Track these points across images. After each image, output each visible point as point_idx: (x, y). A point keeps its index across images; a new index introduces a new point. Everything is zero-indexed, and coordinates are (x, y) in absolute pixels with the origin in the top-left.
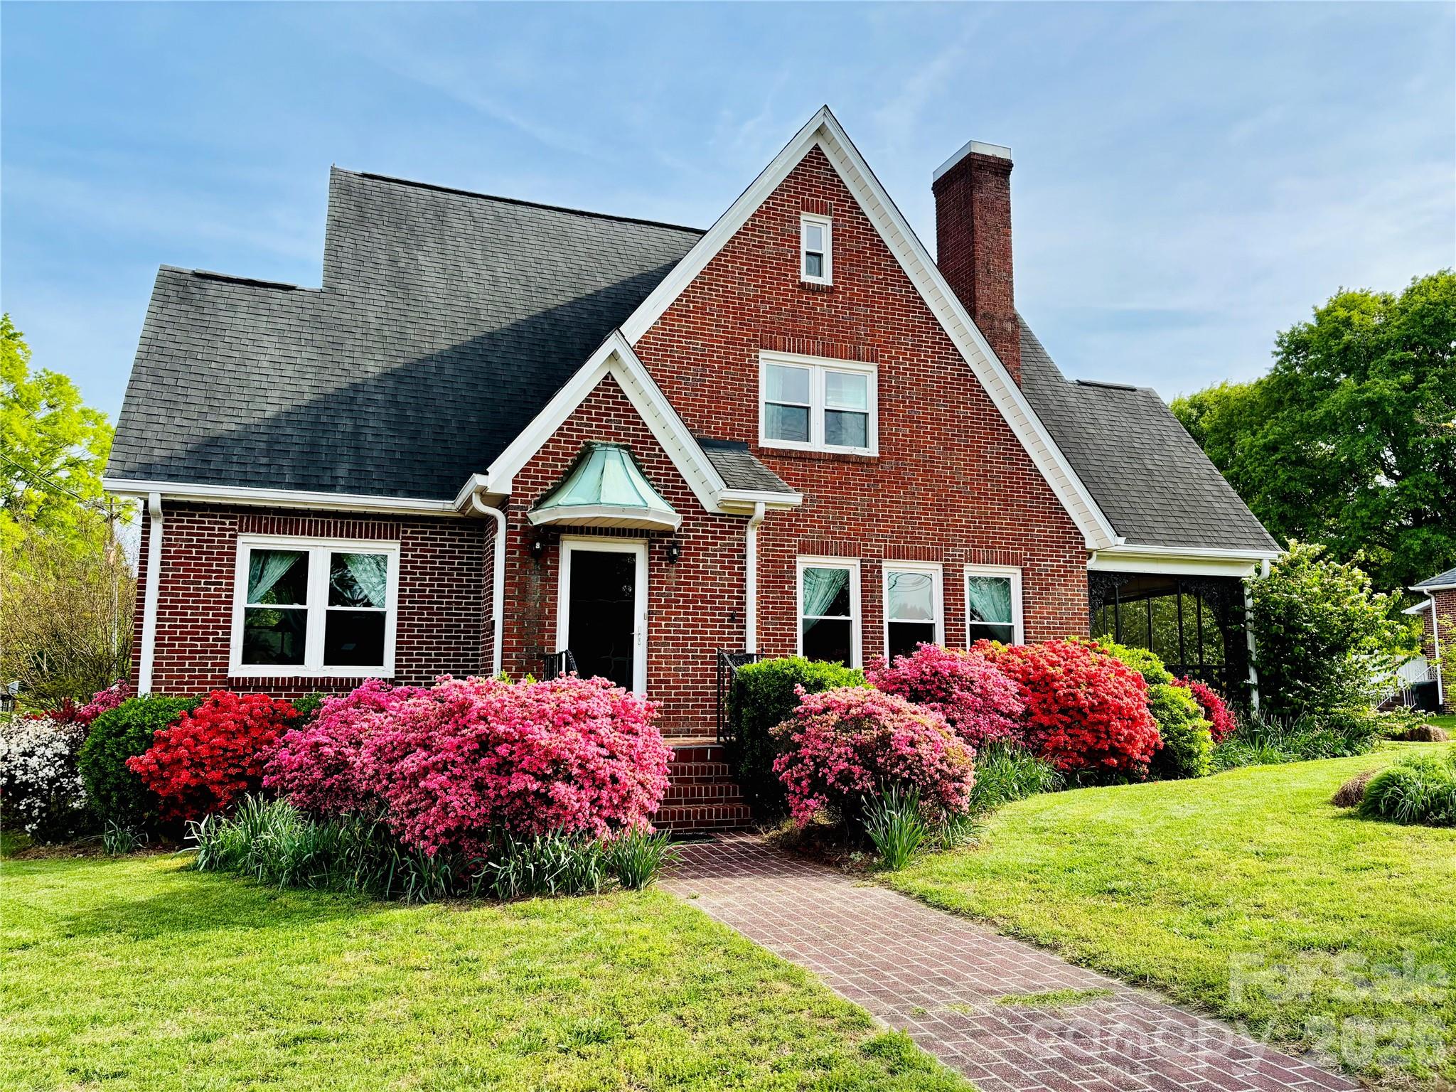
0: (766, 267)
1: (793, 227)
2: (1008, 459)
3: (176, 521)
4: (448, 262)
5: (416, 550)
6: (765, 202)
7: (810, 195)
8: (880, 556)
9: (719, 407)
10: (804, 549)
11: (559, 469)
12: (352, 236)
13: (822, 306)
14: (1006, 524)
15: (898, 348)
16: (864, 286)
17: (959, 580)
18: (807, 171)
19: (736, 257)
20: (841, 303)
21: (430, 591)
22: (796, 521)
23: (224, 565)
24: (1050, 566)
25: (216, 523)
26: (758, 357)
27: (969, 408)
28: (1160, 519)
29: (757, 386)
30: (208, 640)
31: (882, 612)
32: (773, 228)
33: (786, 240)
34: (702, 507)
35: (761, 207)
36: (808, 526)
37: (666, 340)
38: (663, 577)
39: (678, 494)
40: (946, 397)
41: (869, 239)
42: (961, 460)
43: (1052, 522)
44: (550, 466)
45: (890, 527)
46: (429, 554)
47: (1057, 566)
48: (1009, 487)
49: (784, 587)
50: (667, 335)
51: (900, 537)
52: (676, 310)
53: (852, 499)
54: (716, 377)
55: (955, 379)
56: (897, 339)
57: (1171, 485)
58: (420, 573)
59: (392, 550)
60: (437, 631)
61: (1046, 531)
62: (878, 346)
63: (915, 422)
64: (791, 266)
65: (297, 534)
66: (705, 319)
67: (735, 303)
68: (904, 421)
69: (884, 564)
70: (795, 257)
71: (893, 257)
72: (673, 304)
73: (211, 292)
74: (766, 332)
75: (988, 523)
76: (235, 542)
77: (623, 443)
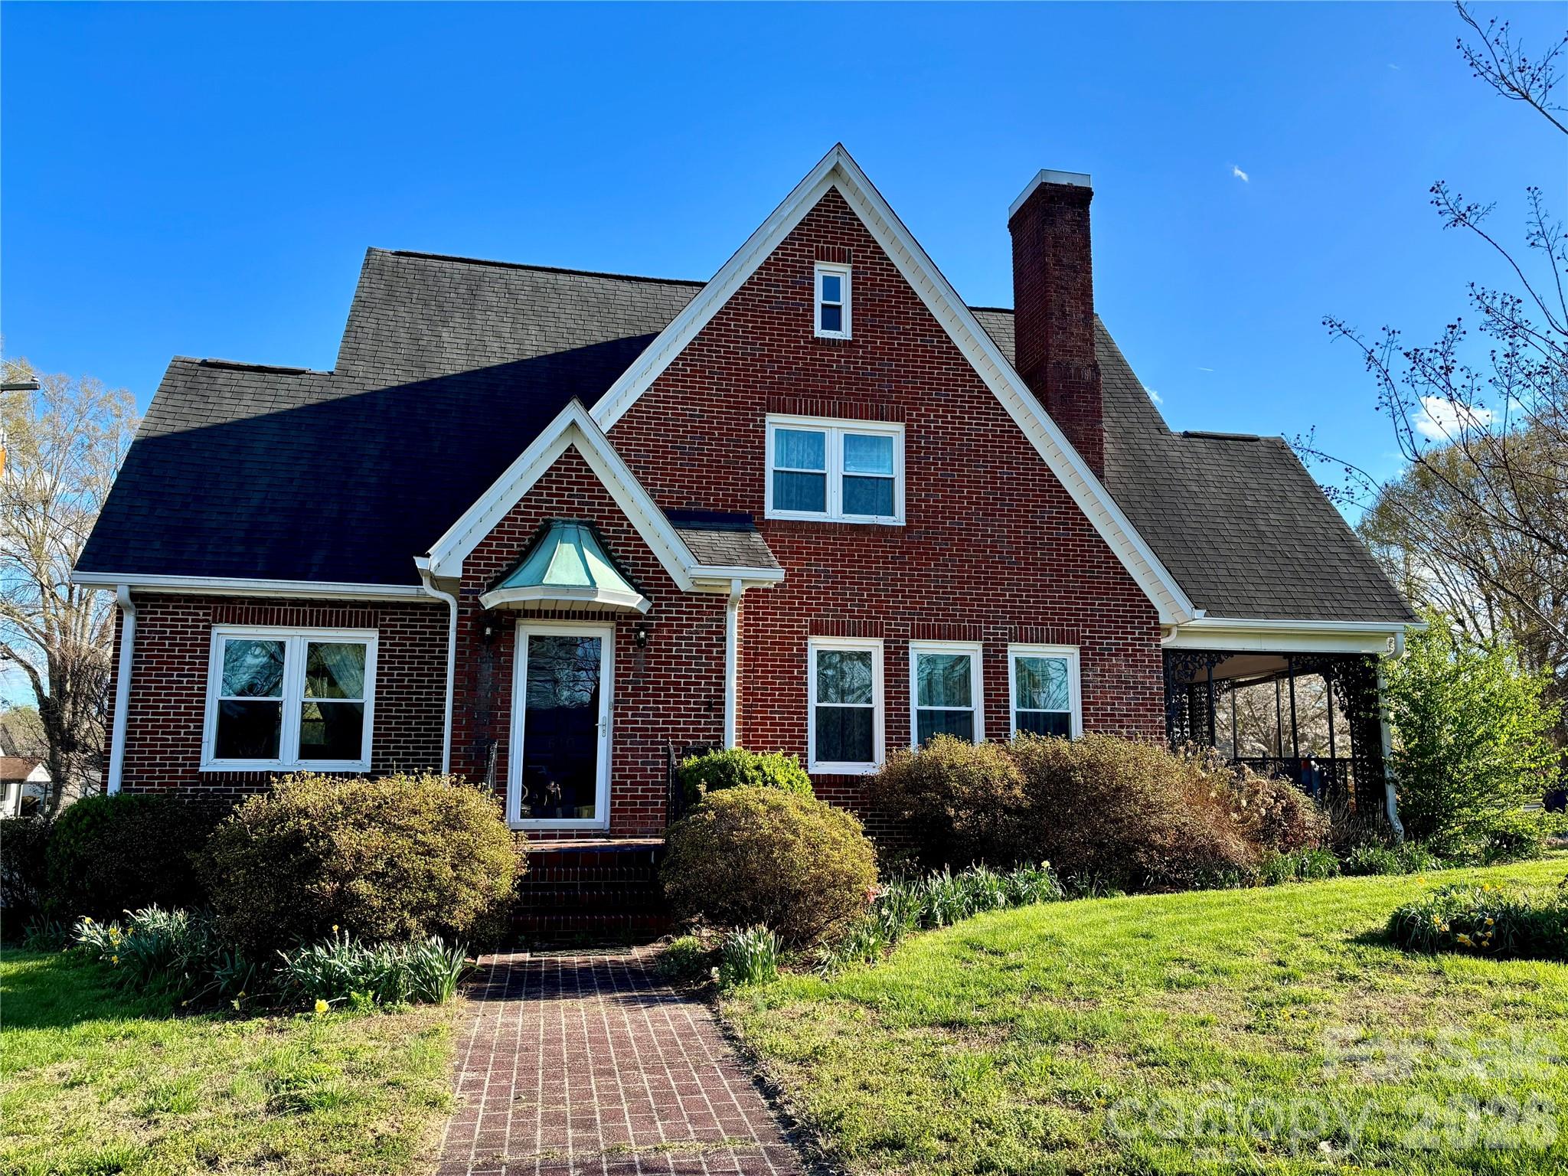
0: (774, 323)
1: (805, 278)
2: (1062, 523)
3: (150, 613)
4: (474, 337)
5: (394, 638)
6: (773, 254)
7: (825, 242)
8: (907, 636)
9: (720, 478)
10: (818, 629)
11: (515, 548)
12: (375, 316)
13: (837, 361)
14: (1059, 597)
15: (928, 405)
16: (888, 338)
17: (1001, 662)
18: (823, 216)
19: (739, 315)
20: (862, 358)
21: (409, 681)
22: (807, 598)
23: (197, 657)
24: (1114, 644)
25: (190, 614)
26: (764, 421)
27: (1014, 468)
28: (1264, 588)
29: (764, 453)
30: (179, 733)
31: (908, 698)
32: (782, 281)
33: (797, 293)
34: (676, 586)
35: (769, 258)
36: (821, 604)
37: (659, 408)
38: (630, 662)
39: (648, 572)
40: (987, 456)
41: (894, 286)
42: (1005, 526)
43: (1117, 594)
44: (506, 546)
45: (918, 603)
46: (408, 643)
47: (1124, 644)
48: (1063, 555)
49: (793, 672)
50: (661, 402)
51: (930, 615)
52: (671, 375)
53: (874, 573)
54: (716, 445)
55: (997, 436)
56: (928, 394)
57: (1286, 548)
58: (399, 663)
59: (370, 638)
60: (416, 723)
61: (1110, 605)
62: (904, 403)
63: (949, 486)
64: (803, 320)
65: (271, 624)
66: (704, 383)
67: (738, 364)
68: (936, 485)
69: (911, 645)
70: (808, 310)
71: (923, 304)
72: (668, 369)
73: (220, 381)
74: (773, 394)
75: (1038, 597)
76: (209, 634)
77: (587, 519)
